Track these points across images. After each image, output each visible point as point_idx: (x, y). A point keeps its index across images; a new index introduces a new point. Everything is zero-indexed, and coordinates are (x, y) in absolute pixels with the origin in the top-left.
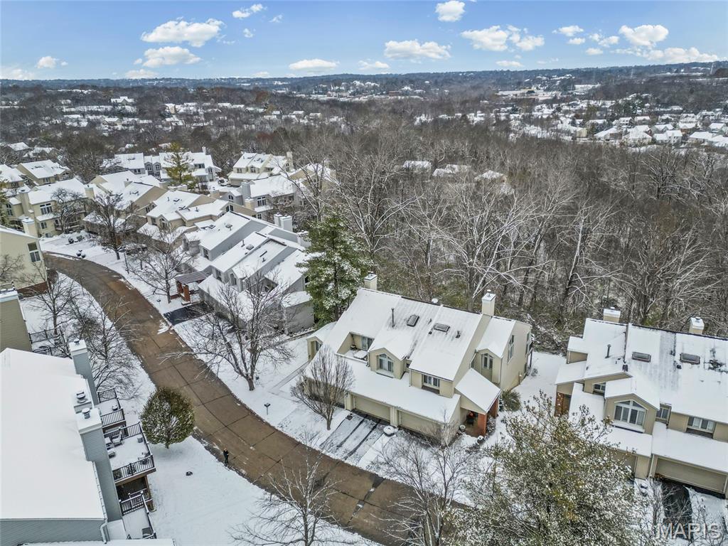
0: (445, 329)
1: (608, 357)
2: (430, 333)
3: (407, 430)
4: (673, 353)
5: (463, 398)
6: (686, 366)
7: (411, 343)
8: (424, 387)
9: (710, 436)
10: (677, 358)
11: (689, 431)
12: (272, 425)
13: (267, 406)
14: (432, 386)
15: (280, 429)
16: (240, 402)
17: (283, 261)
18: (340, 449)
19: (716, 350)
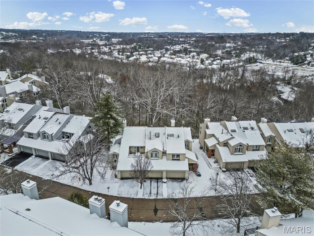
0: (172, 135)
1: (222, 133)
2: (167, 138)
3: (170, 178)
4: (241, 128)
5: (189, 159)
6: (245, 131)
7: (161, 144)
8: (173, 160)
9: (258, 150)
10: (242, 129)
11: (253, 150)
12: (114, 195)
13: (108, 188)
14: (176, 158)
15: (120, 196)
16: (90, 192)
17: (69, 122)
18: (152, 194)
19: (251, 124)
